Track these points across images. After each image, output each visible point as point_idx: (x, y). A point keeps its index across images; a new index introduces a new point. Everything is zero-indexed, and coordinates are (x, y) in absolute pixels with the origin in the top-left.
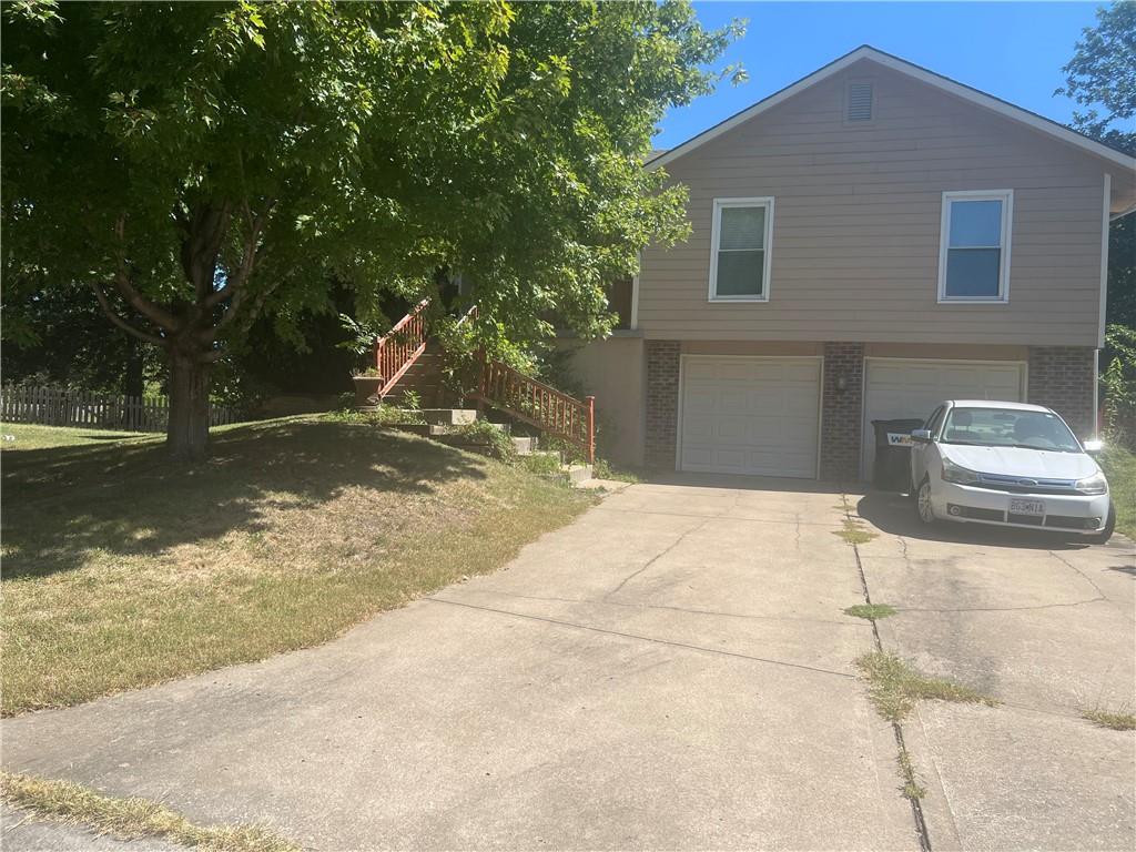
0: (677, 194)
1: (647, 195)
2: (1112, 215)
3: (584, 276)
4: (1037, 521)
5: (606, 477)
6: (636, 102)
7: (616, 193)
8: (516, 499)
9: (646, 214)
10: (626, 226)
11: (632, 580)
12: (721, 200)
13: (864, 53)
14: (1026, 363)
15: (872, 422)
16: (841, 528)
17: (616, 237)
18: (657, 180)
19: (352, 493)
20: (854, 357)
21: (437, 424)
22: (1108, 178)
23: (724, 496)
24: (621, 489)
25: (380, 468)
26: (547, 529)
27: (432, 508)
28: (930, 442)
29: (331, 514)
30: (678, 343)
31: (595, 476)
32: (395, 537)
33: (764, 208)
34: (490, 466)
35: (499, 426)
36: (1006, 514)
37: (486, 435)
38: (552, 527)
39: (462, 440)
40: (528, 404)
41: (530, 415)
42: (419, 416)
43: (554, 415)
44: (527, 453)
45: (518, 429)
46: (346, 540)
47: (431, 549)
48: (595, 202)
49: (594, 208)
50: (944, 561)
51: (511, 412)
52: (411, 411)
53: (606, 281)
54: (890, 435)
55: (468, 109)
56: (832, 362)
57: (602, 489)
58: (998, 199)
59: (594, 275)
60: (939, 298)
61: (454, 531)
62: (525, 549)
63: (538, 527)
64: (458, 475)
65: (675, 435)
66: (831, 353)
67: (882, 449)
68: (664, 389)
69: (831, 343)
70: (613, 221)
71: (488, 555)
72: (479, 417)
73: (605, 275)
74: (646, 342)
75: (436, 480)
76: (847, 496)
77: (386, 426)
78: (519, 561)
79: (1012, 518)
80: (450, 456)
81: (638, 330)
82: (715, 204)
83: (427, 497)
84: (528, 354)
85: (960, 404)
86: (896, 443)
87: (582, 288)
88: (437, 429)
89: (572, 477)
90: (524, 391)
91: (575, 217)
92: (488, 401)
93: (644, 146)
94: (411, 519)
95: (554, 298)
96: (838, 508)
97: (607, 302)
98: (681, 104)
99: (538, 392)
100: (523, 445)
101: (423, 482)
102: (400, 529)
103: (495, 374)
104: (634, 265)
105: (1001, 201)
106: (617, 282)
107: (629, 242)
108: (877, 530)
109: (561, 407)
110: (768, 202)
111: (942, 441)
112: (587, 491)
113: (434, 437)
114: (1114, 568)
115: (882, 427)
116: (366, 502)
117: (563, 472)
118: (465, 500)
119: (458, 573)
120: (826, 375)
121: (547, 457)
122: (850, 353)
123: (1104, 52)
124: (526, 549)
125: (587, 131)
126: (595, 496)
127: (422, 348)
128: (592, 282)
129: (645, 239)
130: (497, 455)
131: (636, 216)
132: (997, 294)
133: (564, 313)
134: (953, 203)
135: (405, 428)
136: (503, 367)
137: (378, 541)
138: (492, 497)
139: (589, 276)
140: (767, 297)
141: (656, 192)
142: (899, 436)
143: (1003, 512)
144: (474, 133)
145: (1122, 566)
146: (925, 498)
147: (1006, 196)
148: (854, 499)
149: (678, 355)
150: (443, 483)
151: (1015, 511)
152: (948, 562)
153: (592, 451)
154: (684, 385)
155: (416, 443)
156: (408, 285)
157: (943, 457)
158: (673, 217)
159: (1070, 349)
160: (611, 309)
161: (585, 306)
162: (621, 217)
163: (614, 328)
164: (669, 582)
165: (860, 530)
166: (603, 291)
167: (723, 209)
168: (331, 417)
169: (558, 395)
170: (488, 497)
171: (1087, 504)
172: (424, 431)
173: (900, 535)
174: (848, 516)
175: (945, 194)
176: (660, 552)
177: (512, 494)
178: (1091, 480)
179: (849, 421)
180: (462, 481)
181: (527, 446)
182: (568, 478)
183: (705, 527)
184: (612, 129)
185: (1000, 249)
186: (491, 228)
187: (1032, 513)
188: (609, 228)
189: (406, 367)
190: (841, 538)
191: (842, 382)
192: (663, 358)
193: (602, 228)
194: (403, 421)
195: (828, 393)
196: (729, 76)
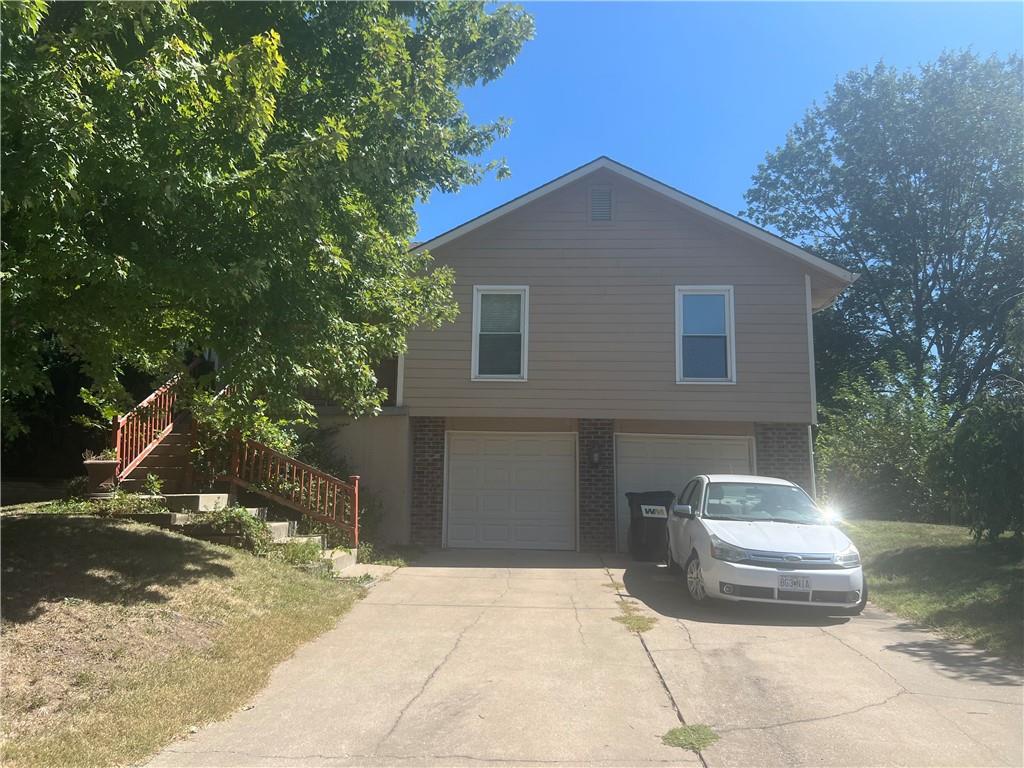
0: (444, 275)
1: (413, 276)
2: (813, 309)
3: (350, 353)
4: (804, 596)
5: (371, 561)
6: (406, 182)
7: (381, 272)
8: (269, 601)
9: (414, 293)
10: (394, 304)
11: (410, 710)
12: (480, 286)
13: (603, 163)
14: (753, 438)
15: (627, 495)
16: (619, 613)
17: (383, 316)
18: (422, 262)
19: (55, 609)
20: (605, 433)
21: (180, 512)
23: (495, 576)
24: (387, 575)
25: (99, 573)
26: (305, 639)
27: (161, 624)
28: (692, 517)
29: (20, 645)
30: (443, 420)
31: (359, 560)
32: (104, 671)
33: (520, 295)
34: (237, 559)
35: (253, 511)
36: (776, 592)
37: (238, 524)
38: (310, 635)
39: (209, 530)
40: (287, 486)
41: (289, 497)
42: (162, 504)
43: (316, 497)
44: (284, 539)
45: (275, 512)
46: (33, 683)
47: (152, 685)
48: (361, 279)
49: (359, 284)
50: (732, 650)
51: (268, 495)
52: (152, 497)
53: (373, 359)
54: (643, 507)
55: (226, 159)
56: (586, 438)
57: (368, 577)
58: (722, 293)
59: (361, 352)
60: (678, 379)
61: (186, 653)
62: (276, 671)
63: (294, 637)
64: (199, 574)
65: (441, 511)
66: (584, 429)
67: (637, 520)
68: (429, 464)
69: (584, 420)
70: (381, 299)
71: (227, 688)
72: (231, 503)
73: (373, 354)
74: (412, 419)
75: (170, 584)
76: (612, 571)
77: (120, 516)
78: (267, 692)
79: (783, 595)
80: (191, 550)
81: (403, 407)
82: (475, 291)
83: (156, 608)
84: (288, 432)
85: (715, 478)
86: (650, 515)
87: (348, 366)
88: (181, 518)
89: (334, 564)
90: (282, 471)
91: (341, 294)
92: (243, 484)
93: (411, 228)
94: (131, 641)
95: (317, 377)
96: (608, 586)
97: (375, 379)
98: (450, 191)
99: (299, 473)
100: (280, 531)
101: (154, 588)
102: (115, 657)
103: (250, 454)
104: (401, 345)
105: (723, 295)
106: (384, 360)
107: (398, 321)
108: (653, 613)
109: (323, 488)
110: (524, 290)
111: (704, 517)
112: (351, 581)
113: (176, 528)
114: (889, 648)
115: (636, 500)
116: (72, 623)
117: (324, 561)
118: (206, 608)
119: (184, 722)
120: (581, 450)
121: (307, 544)
122: (601, 429)
123: (773, 185)
124: (279, 671)
125: (353, 208)
126: (360, 587)
127: (169, 428)
128: (359, 359)
129: (414, 319)
130: (249, 546)
131: (404, 295)
132: (726, 376)
133: (328, 389)
134: (684, 296)
135: (140, 519)
136: (260, 447)
137: (80, 681)
138: (240, 601)
139: (356, 353)
140: (526, 377)
141: (421, 274)
142: (652, 507)
143: (772, 590)
144: (233, 189)
145: (894, 644)
146: (694, 575)
147: (728, 291)
148: (619, 574)
149: (443, 431)
150: (180, 587)
151: (784, 588)
152: (737, 651)
153: (356, 533)
154: (449, 460)
155: (151, 536)
156: (153, 359)
157: (710, 534)
158: (441, 298)
159: (789, 425)
160: (380, 385)
161: (351, 384)
162: (389, 294)
163: (383, 405)
164: (454, 710)
165: (636, 613)
166: (371, 368)
167: (483, 295)
168: (52, 507)
169: (321, 476)
170: (234, 601)
171: (847, 578)
172: (164, 521)
173: (678, 617)
174: (621, 596)
175: (677, 287)
176: (437, 662)
177: (264, 595)
178: (846, 553)
179: (604, 494)
180: (203, 583)
181: (284, 532)
182: (330, 567)
183: (482, 620)
184: (379, 208)
185: (725, 337)
186: (248, 297)
187: (799, 589)
188: (376, 304)
189: (150, 447)
190: (623, 626)
191: (596, 457)
192: (428, 434)
193: (369, 306)
194: (140, 509)
195: (583, 467)
196: (495, 171)
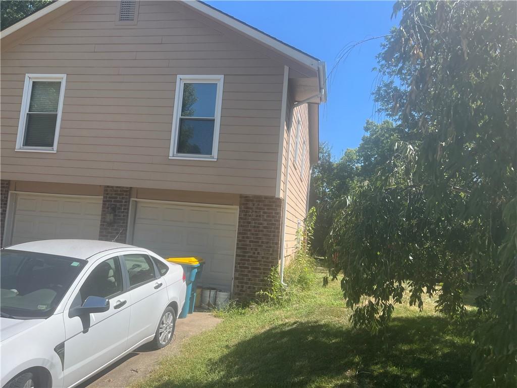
12: (31, 75)
20: (123, 198)
22: (286, 69)
33: (59, 83)
56: (108, 201)
58: (214, 82)
60: (171, 154)
66: (107, 194)
69: (108, 187)
82: (27, 78)
105: (217, 84)
110: (62, 78)
120: (103, 211)
122: (120, 195)
132: (211, 153)
134: (184, 84)
140: (57, 149)
167: (34, 82)
175: (179, 77)
185: (214, 120)
195: (103, 225)
